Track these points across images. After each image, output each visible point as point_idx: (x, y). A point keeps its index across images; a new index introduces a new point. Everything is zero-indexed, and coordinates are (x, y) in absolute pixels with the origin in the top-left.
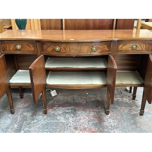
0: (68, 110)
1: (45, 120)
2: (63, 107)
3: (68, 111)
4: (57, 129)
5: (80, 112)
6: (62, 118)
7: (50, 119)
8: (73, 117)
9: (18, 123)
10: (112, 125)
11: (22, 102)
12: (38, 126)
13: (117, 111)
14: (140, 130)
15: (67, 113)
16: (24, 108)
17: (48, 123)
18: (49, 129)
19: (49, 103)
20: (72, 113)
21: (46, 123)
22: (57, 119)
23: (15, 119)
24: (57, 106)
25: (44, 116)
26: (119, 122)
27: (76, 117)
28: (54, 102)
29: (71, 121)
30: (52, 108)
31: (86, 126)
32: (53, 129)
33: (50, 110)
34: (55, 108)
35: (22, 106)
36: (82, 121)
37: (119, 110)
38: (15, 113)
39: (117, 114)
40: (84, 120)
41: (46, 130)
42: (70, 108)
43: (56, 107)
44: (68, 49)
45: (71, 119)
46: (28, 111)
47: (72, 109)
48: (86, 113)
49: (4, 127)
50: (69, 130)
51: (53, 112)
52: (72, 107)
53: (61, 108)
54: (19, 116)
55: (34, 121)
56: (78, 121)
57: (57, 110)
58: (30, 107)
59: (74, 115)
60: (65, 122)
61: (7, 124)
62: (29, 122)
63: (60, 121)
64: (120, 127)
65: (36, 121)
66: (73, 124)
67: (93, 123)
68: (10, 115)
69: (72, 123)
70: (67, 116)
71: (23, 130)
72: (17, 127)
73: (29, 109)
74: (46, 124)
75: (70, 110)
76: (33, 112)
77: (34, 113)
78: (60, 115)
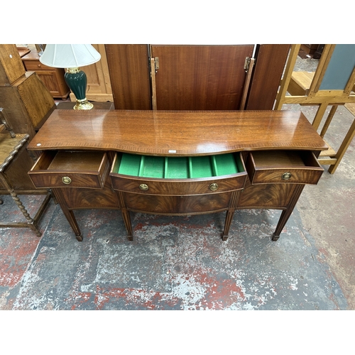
0: (165, 230)
1: (130, 252)
2: (157, 225)
3: (164, 234)
4: (149, 270)
5: (182, 236)
6: (157, 249)
7: (138, 251)
8: (173, 246)
9: (90, 258)
10: (231, 261)
11: (93, 216)
12: (121, 265)
13: (239, 233)
14: (272, 269)
15: (164, 237)
16: (97, 228)
17: (136, 258)
18: (138, 272)
19: (136, 218)
20: (171, 238)
21: (132, 258)
22: (148, 250)
23: (86, 251)
24: (147, 223)
25: (128, 244)
26: (241, 254)
27: (178, 245)
28: (142, 215)
29: (170, 255)
30: (141, 228)
31: (192, 265)
32: (144, 270)
33: (138, 232)
34: (145, 227)
35: (94, 224)
36: (186, 254)
37: (241, 230)
38: (84, 239)
39: (238, 238)
40: (189, 252)
41: (133, 273)
42: (167, 227)
43: (146, 225)
44: (165, 189)
45: (170, 251)
46: (104, 235)
47: (170, 230)
48: (192, 238)
49: (69, 268)
50: (168, 273)
51: (142, 237)
52: (172, 225)
53: (154, 227)
54: (91, 246)
55: (115, 255)
56: (180, 255)
57: (148, 231)
58: (106, 226)
59: (174, 241)
60: (161, 257)
61: (75, 262)
62: (106, 256)
63: (154, 254)
64: (242, 265)
65: (117, 255)
66: (173, 260)
67: (203, 258)
68: (77, 244)
69: (172, 258)
70: (164, 244)
71: (99, 273)
72: (90, 268)
73: (105, 230)
74: (133, 261)
75: (168, 232)
76: (112, 236)
77: (113, 238)
78: (153, 241)
